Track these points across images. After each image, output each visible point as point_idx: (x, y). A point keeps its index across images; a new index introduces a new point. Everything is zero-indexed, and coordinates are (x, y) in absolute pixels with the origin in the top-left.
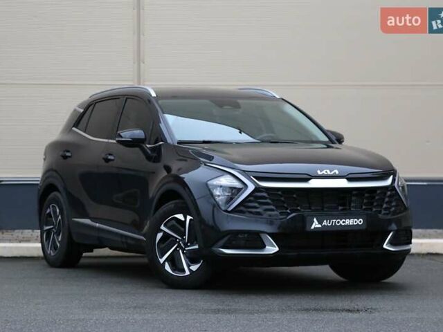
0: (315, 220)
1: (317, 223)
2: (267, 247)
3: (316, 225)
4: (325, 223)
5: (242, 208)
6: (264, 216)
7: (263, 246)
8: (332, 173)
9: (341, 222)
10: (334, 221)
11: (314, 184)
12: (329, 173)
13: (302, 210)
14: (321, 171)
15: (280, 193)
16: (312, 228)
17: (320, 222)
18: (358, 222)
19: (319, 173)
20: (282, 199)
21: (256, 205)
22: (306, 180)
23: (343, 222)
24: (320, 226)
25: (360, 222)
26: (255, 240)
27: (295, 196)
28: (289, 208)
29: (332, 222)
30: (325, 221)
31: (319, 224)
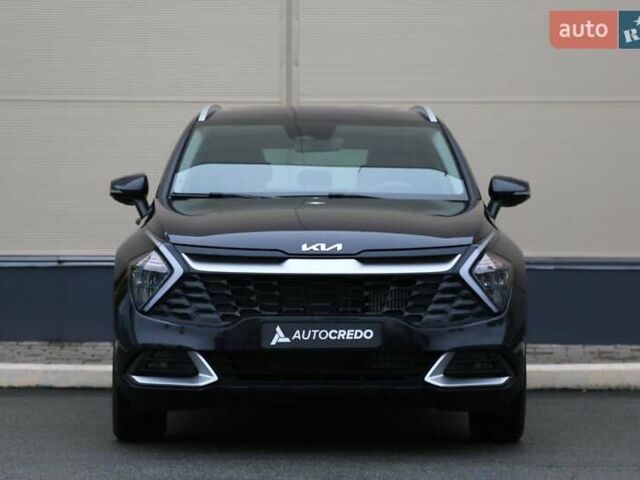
0: (278, 329)
1: (282, 335)
2: (200, 375)
3: (280, 337)
4: (297, 335)
5: (165, 308)
6: (196, 321)
7: (194, 373)
8: (329, 249)
9: (329, 335)
10: (315, 332)
11: (293, 267)
12: (323, 248)
13: (263, 312)
14: (308, 246)
15: (224, 282)
16: (273, 343)
17: (288, 334)
18: (363, 334)
19: (305, 248)
20: (228, 292)
21: (184, 301)
22: (279, 261)
23: (333, 334)
24: (287, 340)
25: (368, 334)
26: (179, 362)
27: (251, 287)
28: (240, 309)
29: (312, 334)
30: (298, 332)
31: (286, 336)
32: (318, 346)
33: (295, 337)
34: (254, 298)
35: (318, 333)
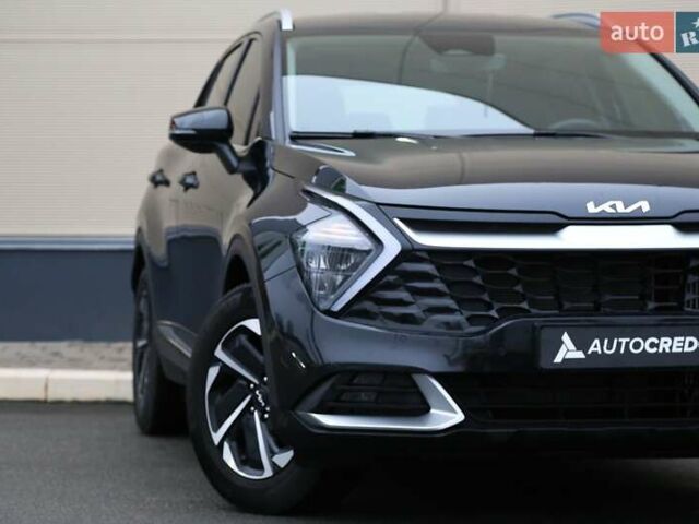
0: (566, 338)
1: (572, 346)
2: (432, 411)
3: (568, 351)
4: (595, 347)
5: (368, 305)
6: (426, 326)
7: (422, 409)
8: (629, 210)
9: (646, 345)
10: (624, 340)
11: (574, 238)
12: (621, 208)
13: (534, 311)
14: (596, 206)
15: (470, 263)
16: (558, 359)
17: (581, 345)
19: (592, 209)
20: (478, 280)
21: (404, 295)
22: (552, 229)
23: (652, 345)
24: (580, 355)
26: (400, 391)
27: (513, 272)
28: (497, 306)
29: (619, 344)
30: (597, 341)
31: (578, 349)
32: (628, 364)
33: (592, 349)
34: (519, 288)
35: (627, 344)
